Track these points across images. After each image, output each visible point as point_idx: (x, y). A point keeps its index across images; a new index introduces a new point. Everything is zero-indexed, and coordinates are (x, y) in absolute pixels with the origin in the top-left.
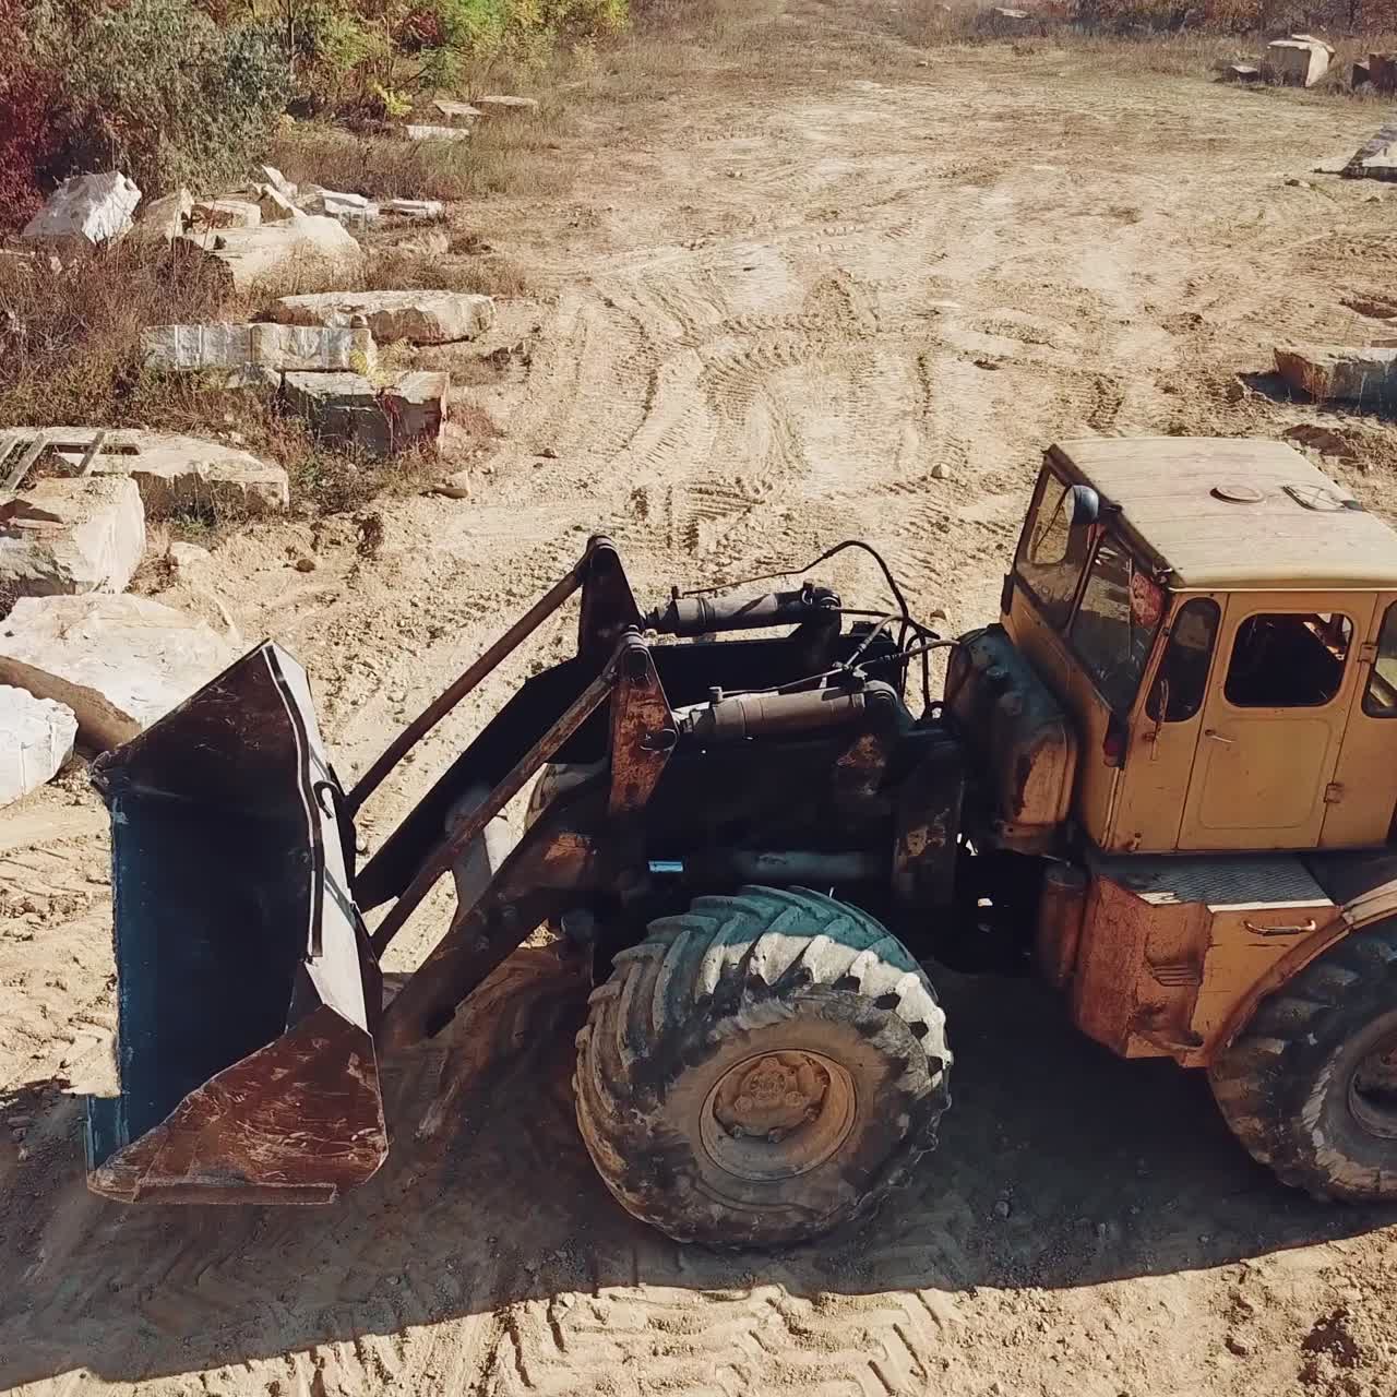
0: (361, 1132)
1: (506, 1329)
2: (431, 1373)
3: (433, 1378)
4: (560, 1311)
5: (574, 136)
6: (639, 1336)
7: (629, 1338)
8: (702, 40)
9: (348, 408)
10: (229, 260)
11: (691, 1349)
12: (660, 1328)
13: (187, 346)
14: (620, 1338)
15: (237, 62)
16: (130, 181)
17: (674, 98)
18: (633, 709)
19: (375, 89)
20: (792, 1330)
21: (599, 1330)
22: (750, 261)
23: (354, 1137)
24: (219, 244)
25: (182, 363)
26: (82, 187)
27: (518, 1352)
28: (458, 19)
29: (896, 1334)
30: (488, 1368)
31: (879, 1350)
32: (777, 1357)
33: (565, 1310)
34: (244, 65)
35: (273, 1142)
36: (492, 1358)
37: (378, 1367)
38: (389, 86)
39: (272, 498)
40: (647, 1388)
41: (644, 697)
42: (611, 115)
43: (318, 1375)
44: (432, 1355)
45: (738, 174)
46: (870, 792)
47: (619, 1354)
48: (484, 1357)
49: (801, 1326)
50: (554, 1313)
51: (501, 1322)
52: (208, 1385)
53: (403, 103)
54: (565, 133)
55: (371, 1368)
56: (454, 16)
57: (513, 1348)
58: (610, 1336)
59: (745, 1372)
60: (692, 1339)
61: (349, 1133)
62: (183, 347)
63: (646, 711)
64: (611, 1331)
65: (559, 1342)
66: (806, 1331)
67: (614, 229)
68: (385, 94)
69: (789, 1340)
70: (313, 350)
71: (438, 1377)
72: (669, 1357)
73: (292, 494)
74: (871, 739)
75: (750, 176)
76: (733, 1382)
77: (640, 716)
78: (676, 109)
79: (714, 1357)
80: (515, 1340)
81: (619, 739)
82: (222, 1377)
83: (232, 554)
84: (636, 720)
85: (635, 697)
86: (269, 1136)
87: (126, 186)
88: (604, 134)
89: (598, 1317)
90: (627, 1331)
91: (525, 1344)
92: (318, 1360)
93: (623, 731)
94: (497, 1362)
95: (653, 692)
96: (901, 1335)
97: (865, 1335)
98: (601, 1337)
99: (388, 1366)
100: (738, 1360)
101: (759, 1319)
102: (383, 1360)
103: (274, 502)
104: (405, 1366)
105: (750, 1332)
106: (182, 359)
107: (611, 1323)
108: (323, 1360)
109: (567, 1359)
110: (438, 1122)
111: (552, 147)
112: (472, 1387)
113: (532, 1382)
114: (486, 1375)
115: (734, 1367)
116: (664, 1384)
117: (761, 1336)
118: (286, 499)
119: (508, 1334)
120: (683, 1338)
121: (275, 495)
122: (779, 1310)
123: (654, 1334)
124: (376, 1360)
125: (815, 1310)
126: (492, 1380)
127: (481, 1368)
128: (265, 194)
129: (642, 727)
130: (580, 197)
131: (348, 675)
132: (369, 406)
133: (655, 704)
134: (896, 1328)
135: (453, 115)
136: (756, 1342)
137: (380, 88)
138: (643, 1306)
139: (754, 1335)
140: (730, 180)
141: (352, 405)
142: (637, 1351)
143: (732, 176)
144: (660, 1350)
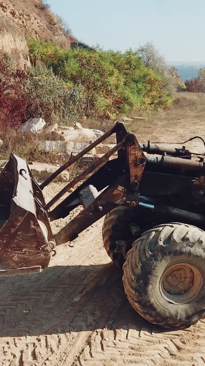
0: (42, 247)
1: (88, 344)
2: (66, 352)
3: (66, 353)
4: (104, 341)
5: (156, 126)
6: (126, 350)
7: (123, 350)
8: (191, 110)
9: (86, 160)
10: (64, 136)
11: (140, 355)
12: (132, 349)
13: (49, 146)
14: (120, 350)
15: (72, 95)
16: (43, 120)
17: (182, 119)
18: (133, 152)
19: (107, 113)
20: (171, 355)
21: (114, 347)
22: (196, 145)
23: (41, 249)
24: (63, 133)
25: (47, 150)
26: (32, 121)
27: (91, 350)
28: (129, 96)
29: (202, 359)
30: (81, 352)
31: (196, 362)
32: (165, 360)
33: (105, 341)
34: (74, 96)
35: (18, 254)
36: (83, 350)
37: (51, 349)
38: (111, 112)
39: (65, 178)
40: (126, 361)
41: (135, 148)
42: (165, 122)
43: (34, 350)
44: (67, 348)
45: (196, 132)
46: (202, 193)
47: (119, 353)
48: (81, 349)
49: (174, 354)
50: (102, 342)
51: (87, 343)
52: (4, 349)
53: (114, 116)
54: (153, 125)
55: (49, 350)
56: (128, 96)
57: (89, 349)
58: (117, 349)
59: (155, 362)
60: (141, 353)
61: (39, 247)
62: (48, 146)
63: (136, 152)
64: (118, 348)
65: (102, 348)
66: (175, 355)
67: (162, 140)
68: (109, 114)
69: (170, 357)
70: (80, 148)
71: (67, 353)
72: (134, 356)
73: (69, 177)
74: (203, 177)
75: (199, 133)
76: (151, 363)
77: (135, 154)
78: (182, 121)
79: (147, 358)
80: (90, 347)
81: (130, 162)
82: (9, 348)
83: (52, 187)
84: (134, 155)
85: (133, 149)
86: (17, 252)
87: (42, 121)
88: (163, 125)
89: (115, 344)
90: (123, 348)
91: (92, 347)
92: (35, 346)
93: (131, 159)
94: (84, 351)
95: (137, 147)
96: (203, 360)
97: (192, 358)
98: (115, 349)
99: (53, 349)
100: (154, 359)
101: (162, 351)
102: (53, 348)
103: (65, 179)
104: (58, 350)
105: (158, 354)
106: (47, 149)
107: (118, 346)
108: (36, 346)
109: (104, 352)
110: (79, 299)
111: (150, 127)
112: (76, 356)
113: (93, 356)
114: (81, 354)
115: (152, 360)
116: (131, 361)
117: (161, 354)
118: (68, 178)
119: (88, 345)
120: (138, 352)
121: (65, 177)
122: (168, 350)
123: (129, 350)
124: (51, 348)
125: (178, 351)
126: (82, 355)
127: (80, 352)
128: (75, 125)
129: (136, 157)
130: (154, 134)
131: (76, 213)
132: (92, 160)
133: (139, 150)
134: (202, 358)
135: (126, 120)
136: (160, 356)
137: (108, 112)
138: (128, 343)
139: (159, 354)
140: (194, 133)
141: (87, 159)
142: (124, 353)
143: (194, 132)
144: (131, 354)
